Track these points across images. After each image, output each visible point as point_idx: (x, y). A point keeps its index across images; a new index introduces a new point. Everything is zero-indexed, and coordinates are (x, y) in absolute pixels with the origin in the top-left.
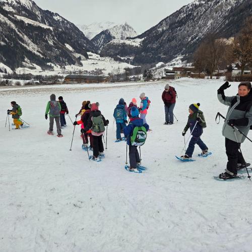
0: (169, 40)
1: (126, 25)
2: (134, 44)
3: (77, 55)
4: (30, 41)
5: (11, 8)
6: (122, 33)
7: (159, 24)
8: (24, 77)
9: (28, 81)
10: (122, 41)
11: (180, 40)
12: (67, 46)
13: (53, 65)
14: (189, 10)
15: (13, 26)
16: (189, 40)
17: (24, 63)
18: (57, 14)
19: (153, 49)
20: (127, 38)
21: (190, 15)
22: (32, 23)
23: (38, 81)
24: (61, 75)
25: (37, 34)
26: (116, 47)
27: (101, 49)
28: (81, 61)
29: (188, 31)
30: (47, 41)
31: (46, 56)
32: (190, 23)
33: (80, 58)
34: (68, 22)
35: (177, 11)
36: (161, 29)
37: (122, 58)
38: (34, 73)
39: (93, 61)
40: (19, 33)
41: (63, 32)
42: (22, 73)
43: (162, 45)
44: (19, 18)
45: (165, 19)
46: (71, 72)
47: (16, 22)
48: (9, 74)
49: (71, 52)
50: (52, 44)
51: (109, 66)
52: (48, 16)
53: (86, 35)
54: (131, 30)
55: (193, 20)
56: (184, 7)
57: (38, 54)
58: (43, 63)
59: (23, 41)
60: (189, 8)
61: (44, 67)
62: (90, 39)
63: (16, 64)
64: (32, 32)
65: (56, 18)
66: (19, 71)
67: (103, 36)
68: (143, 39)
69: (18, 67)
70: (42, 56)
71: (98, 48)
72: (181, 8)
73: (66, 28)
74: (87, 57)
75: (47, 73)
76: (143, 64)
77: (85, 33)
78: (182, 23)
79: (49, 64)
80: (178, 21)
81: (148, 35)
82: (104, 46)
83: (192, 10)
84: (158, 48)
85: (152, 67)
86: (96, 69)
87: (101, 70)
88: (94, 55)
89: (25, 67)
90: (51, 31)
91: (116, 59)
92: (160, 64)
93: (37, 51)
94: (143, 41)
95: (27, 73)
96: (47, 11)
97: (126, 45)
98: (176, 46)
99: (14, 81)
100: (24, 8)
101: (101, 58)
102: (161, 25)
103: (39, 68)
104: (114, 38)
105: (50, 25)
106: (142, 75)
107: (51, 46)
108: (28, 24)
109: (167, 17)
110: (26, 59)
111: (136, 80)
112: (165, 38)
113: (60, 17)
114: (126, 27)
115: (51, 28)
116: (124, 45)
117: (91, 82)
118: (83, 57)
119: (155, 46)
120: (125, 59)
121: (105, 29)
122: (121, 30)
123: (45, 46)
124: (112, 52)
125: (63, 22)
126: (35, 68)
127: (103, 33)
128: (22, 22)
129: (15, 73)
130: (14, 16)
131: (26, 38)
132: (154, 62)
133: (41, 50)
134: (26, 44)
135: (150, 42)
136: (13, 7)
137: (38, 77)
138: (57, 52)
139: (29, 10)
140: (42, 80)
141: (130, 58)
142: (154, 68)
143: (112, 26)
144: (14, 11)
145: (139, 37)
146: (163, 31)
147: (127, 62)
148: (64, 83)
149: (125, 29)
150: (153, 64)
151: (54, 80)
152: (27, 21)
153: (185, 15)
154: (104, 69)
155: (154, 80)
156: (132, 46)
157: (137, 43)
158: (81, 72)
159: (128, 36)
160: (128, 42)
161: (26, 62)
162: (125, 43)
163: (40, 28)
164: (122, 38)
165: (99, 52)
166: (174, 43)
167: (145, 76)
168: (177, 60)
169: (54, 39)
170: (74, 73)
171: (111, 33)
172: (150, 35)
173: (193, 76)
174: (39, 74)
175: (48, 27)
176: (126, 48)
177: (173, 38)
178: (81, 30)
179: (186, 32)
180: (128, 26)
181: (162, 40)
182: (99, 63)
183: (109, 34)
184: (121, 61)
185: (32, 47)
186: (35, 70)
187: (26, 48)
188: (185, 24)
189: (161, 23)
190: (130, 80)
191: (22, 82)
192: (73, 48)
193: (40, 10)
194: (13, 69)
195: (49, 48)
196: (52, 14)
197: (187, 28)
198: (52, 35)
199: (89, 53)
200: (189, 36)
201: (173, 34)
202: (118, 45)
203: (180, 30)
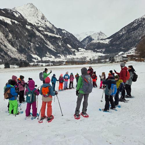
0: (127, 39)
1: (100, 32)
2: (105, 42)
3: (73, 50)
4: (50, 44)
5: (42, 28)
6: (98, 37)
7: (120, 31)
8: (46, 62)
9: (47, 64)
10: (98, 41)
11: (134, 39)
12: (68, 45)
13: (60, 55)
14: (140, 22)
15: (43, 37)
16: (140, 38)
17: (46, 55)
18: (64, 30)
19: (116, 45)
20: (101, 39)
21: (140, 24)
22: (52, 35)
23: (52, 64)
24: (64, 60)
25: (53, 40)
26: (94, 44)
27: (86, 46)
28: (75, 53)
29: (139, 34)
30: (58, 44)
31: (57, 51)
32: (140, 28)
33: (74, 51)
34: (69, 33)
35: (132, 22)
36: (121, 33)
37: (98, 50)
38: (51, 60)
39: (81, 53)
40: (45, 40)
41: (67, 39)
42: (45, 60)
43: (122, 42)
44: (46, 33)
45: (124, 28)
46: (69, 59)
47: (44, 35)
48: (39, 61)
49: (70, 48)
50: (61, 45)
51: (90, 55)
52: (59, 31)
53: (78, 39)
54: (104, 35)
55: (142, 27)
56: (136, 20)
57: (54, 50)
58: (55, 55)
59: (47, 44)
60: (139, 20)
62: (80, 41)
63: (43, 55)
64: (51, 39)
65: (63, 32)
66: (44, 59)
67: (88, 39)
68: (111, 39)
69: (44, 57)
70: (55, 51)
71: (84, 45)
72: (134, 21)
73: (68, 36)
74: (78, 50)
75: (58, 60)
76: (111, 53)
77: (78, 38)
78: (135, 29)
79: (58, 55)
80: (132, 28)
81: (114, 37)
82: (88, 44)
83: (141, 21)
84: (120, 44)
85: (116, 55)
86: (83, 57)
87: (85, 57)
88: (82, 49)
89: (47, 57)
90: (61, 38)
91: (94, 51)
92: (121, 53)
93: (53, 49)
94: (111, 40)
95: (47, 60)
96: (59, 28)
97: (101, 43)
98: (131, 43)
99: (41, 64)
100: (48, 28)
101: (86, 51)
102: (122, 31)
103: (53, 57)
104: (94, 40)
105: (60, 35)
107: (60, 46)
108: (50, 36)
109: (125, 27)
110: (48, 53)
112: (124, 38)
113: (65, 31)
114: (101, 34)
115: (61, 37)
116: (99, 43)
117: (79, 64)
118: (76, 51)
119: (118, 43)
120: (99, 51)
121: (89, 35)
122: (98, 35)
123: (57, 46)
124: (92, 47)
125: (67, 33)
126: (52, 57)
127: (87, 37)
128: (47, 35)
129: (42, 60)
130: (43, 32)
131: (48, 42)
132: (117, 52)
133: (55, 48)
134: (48, 45)
135: (114, 41)
136: (44, 28)
137: (53, 62)
138: (63, 48)
139: (50, 29)
140: (54, 63)
141: (103, 50)
143: (93, 34)
144: (44, 30)
145: (108, 38)
146: (123, 34)
147: (101, 52)
148: (65, 65)
149: (100, 35)
151: (60, 63)
152: (49, 34)
153: (137, 24)
154: (87, 57)
156: (104, 43)
157: (107, 42)
158: (74, 59)
159: (102, 38)
160: (101, 42)
161: (48, 54)
162: (99, 42)
163: (55, 37)
164: (98, 40)
165: (85, 48)
166: (130, 41)
168: (132, 50)
169: (62, 42)
170: (71, 59)
171: (92, 37)
174: (53, 60)
175: (59, 36)
176: (100, 45)
177: (130, 38)
178: (75, 37)
179: (137, 34)
180: (102, 33)
181: (122, 39)
182: (85, 53)
183: (91, 38)
184: (97, 52)
185: (51, 47)
186: (52, 58)
187: (48, 47)
188: (137, 29)
189: (121, 30)
191: (44, 64)
192: (71, 46)
193: (56, 28)
194: (41, 58)
195: (59, 47)
196: (61, 30)
197: (138, 32)
198: (61, 40)
199: (79, 49)
200: (140, 36)
201: (129, 35)
202: (96, 43)
203: (134, 33)
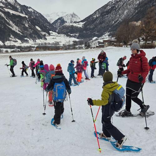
0: (101, 23)
1: (73, 14)
3: (43, 33)
4: (13, 25)
5: (1, 4)
6: (71, 19)
7: (94, 13)
8: (10, 47)
9: (13, 50)
10: (71, 24)
11: (107, 23)
12: (37, 27)
13: (28, 39)
14: (113, 4)
15: (3, 15)
16: (113, 23)
17: (10, 38)
18: (30, 8)
19: (90, 29)
20: (75, 22)
21: (113, 7)
22: (15, 13)
23: (19, 50)
24: (33, 46)
25: (18, 20)
26: (67, 28)
27: (58, 29)
28: (46, 37)
29: (112, 18)
30: (24, 25)
31: (24, 34)
32: (113, 12)
33: (45, 35)
34: (37, 12)
35: (105, 5)
36: (95, 16)
37: (71, 35)
38: (17, 44)
39: (53, 37)
40: (6, 20)
41: (34, 19)
42: (9, 45)
43: (96, 26)
44: (6, 10)
45: (98, 10)
46: (40, 44)
47: (5, 13)
48: (1, 45)
49: (40, 31)
50: (27, 26)
51: (63, 40)
52: (24, 8)
53: (48, 21)
54: (77, 17)
55: (116, 10)
56: (110, 2)
57: (19, 32)
58: (22, 38)
59: (9, 25)
60: (112, 3)
61: (23, 41)
62: (52, 22)
63: (5, 39)
64: (15, 19)
65: (29, 10)
66: (7, 43)
67: (59, 21)
68: (84, 22)
69: (7, 41)
70: (21, 34)
71: (56, 29)
72: (108, 3)
73: (36, 16)
74: (49, 34)
75: (25, 45)
76: (84, 38)
77: (48, 19)
78: (108, 12)
79: (26, 39)
80: (106, 11)
81: (87, 20)
82: (60, 27)
83: (115, 4)
84: (94, 28)
85: (90, 40)
86: (55, 42)
87: (58, 42)
88: (54, 33)
89: (11, 41)
90: (27, 18)
91: (68, 36)
92: (95, 38)
93: (19, 31)
94: (84, 24)
95: (12, 44)
96: (24, 6)
98: (105, 27)
99: (4, 50)
100: (9, 4)
101: (58, 35)
103: (19, 41)
104: (66, 22)
105: (26, 14)
106: (83, 45)
107: (27, 28)
108: (12, 14)
109: (99, 9)
110: (11, 36)
111: (80, 48)
112: (98, 22)
113: (32, 9)
114: (74, 15)
115: (27, 16)
117: (52, 50)
118: (47, 34)
119: (92, 27)
120: (73, 35)
121: (60, 16)
122: (71, 17)
123: (23, 27)
124: (65, 31)
125: (34, 12)
126: (17, 42)
127: (59, 19)
128: (9, 13)
129: (5, 44)
130: (3, 9)
131: (11, 23)
133: (21, 30)
134: (11, 26)
135: (88, 25)
136: (3, 3)
137: (19, 47)
138: (31, 31)
139: (13, 5)
140: (22, 49)
141: (77, 35)
142: (91, 41)
143: (65, 15)
144: (3, 6)
145: (82, 21)
146: (97, 18)
147: (74, 37)
148: (35, 50)
149: (73, 17)
150: (91, 38)
151: (29, 49)
152: (12, 12)
153: (110, 7)
154: (60, 42)
155: (91, 48)
156: (78, 27)
157: (81, 25)
158: (45, 44)
159: (75, 21)
160: (75, 25)
161: (12, 38)
162: (73, 25)
163: (19, 16)
164: (71, 22)
165: (57, 31)
166: (103, 25)
167: (85, 46)
168: (106, 36)
169: (29, 23)
170: (42, 44)
171: (64, 19)
172: (89, 20)
173: (115, 46)
174: (19, 45)
175: (25, 16)
176: (74, 28)
177: (103, 22)
178: (45, 17)
179: (111, 18)
180: (75, 15)
181: (96, 23)
182: (57, 38)
183: (63, 19)
184: (71, 36)
185: (15, 28)
186: (17, 43)
187: (11, 29)
188: (110, 13)
189: (95, 13)
190: (76, 49)
191: (9, 50)
192: (41, 28)
193: (20, 5)
194: (3, 42)
195: (25, 29)
196: (27, 7)
197: (112, 15)
198: (28, 21)
199: (50, 32)
200: (113, 20)
201: (103, 19)
202: (69, 27)
203: (107, 17)
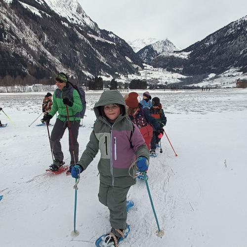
0: (219, 54)
2: (182, 57)
3: (135, 66)
4: (100, 55)
7: (206, 39)
10: (171, 54)
12: (127, 58)
13: (119, 74)
14: (238, 26)
16: (241, 53)
18: (111, 32)
19: (201, 61)
20: (175, 52)
22: (101, 40)
25: (105, 49)
26: (165, 59)
28: (139, 71)
29: (239, 45)
30: (112, 54)
32: (241, 37)
33: (137, 69)
34: (120, 39)
35: (225, 27)
36: (208, 44)
40: (93, 48)
43: (211, 57)
45: (212, 34)
49: (130, 63)
50: (116, 56)
54: (171, 45)
56: (232, 23)
57: (107, 64)
59: (96, 54)
60: (237, 24)
64: (101, 47)
67: (147, 50)
68: (190, 52)
70: (110, 67)
72: (229, 24)
74: (143, 67)
78: (232, 37)
80: (226, 35)
81: (195, 49)
83: (241, 26)
84: (207, 60)
86: (152, 78)
87: (157, 79)
88: (148, 66)
90: (115, 46)
91: (168, 70)
94: (191, 54)
97: (175, 58)
98: (227, 59)
101: (154, 69)
107: (115, 58)
108: (98, 40)
112: (214, 52)
113: (114, 34)
114: (167, 42)
115: (115, 44)
118: (140, 68)
119: (203, 59)
120: (175, 70)
122: (162, 45)
123: (111, 58)
125: (116, 39)
126: (109, 76)
128: (93, 39)
133: (108, 61)
138: (120, 63)
141: (180, 69)
145: (185, 51)
146: (211, 47)
147: (177, 72)
153: (233, 30)
154: (159, 79)
156: (180, 58)
157: (185, 56)
160: (176, 55)
162: (173, 56)
166: (224, 56)
169: (117, 53)
171: (154, 48)
175: (112, 43)
177: (224, 51)
179: (237, 46)
181: (211, 54)
182: (154, 72)
184: (173, 71)
185: (102, 59)
187: (99, 60)
188: (236, 38)
189: (208, 38)
192: (132, 60)
196: (108, 32)
197: (238, 42)
199: (144, 65)
200: (241, 50)
201: (223, 47)
202: (168, 58)
203: (230, 44)
